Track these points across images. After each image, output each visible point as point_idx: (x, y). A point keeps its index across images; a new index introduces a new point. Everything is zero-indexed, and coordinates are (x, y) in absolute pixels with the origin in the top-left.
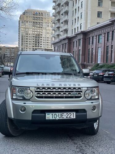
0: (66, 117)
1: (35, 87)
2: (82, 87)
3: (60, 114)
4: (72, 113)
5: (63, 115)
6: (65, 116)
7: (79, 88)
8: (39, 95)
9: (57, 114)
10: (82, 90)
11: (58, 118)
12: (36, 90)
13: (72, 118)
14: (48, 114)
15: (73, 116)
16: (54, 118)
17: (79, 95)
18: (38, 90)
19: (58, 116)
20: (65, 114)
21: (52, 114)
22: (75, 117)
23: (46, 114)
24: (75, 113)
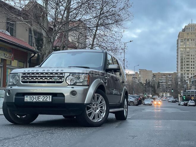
0: (43, 100)
1: (22, 73)
2: (65, 73)
3: (37, 96)
4: (48, 96)
5: (39, 97)
6: (41, 99)
7: (61, 74)
8: (24, 80)
9: (35, 96)
10: (63, 76)
11: (35, 100)
12: (22, 76)
13: (48, 101)
14: (26, 97)
15: (49, 99)
16: (31, 101)
17: (60, 80)
18: (24, 76)
19: (35, 99)
20: (42, 96)
21: (30, 97)
22: (51, 100)
23: (25, 96)
24: (51, 96)
